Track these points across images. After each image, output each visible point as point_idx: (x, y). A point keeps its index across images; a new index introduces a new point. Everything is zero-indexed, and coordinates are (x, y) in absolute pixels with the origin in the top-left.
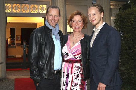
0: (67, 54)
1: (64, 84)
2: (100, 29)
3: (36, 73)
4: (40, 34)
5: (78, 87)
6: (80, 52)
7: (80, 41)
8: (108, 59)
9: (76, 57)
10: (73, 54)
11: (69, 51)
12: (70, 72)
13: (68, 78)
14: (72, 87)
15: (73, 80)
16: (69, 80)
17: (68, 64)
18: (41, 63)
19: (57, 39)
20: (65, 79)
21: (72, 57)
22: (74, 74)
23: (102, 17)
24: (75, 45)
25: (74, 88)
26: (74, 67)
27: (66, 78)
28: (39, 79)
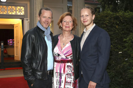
0: (59, 55)
1: (58, 83)
2: (91, 30)
3: (30, 74)
4: (34, 36)
5: (71, 85)
6: (71, 52)
7: (71, 42)
8: (98, 58)
9: (68, 57)
10: (65, 54)
11: (61, 52)
12: (62, 72)
13: (61, 78)
14: (66, 86)
15: (66, 79)
16: (62, 79)
17: (60, 64)
18: (34, 64)
19: (49, 40)
20: (59, 79)
21: (64, 57)
22: (66, 73)
23: (93, 19)
24: (65, 46)
25: (68, 86)
26: (66, 66)
27: (59, 77)
28: (34, 79)
